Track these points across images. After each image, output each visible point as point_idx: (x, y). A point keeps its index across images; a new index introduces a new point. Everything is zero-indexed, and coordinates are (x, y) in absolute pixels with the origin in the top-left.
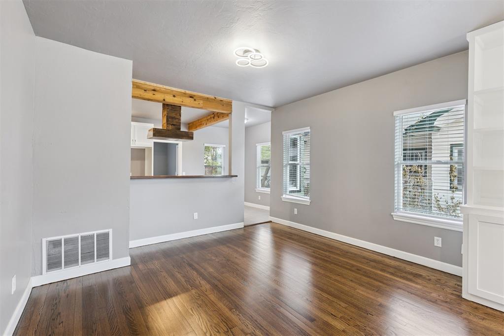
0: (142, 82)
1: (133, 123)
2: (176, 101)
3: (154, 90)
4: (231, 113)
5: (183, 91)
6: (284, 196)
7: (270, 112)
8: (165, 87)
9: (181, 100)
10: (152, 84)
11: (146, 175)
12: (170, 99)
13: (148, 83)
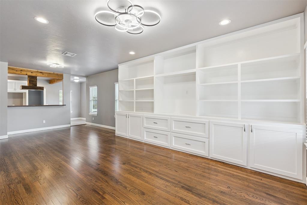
0: (15, 67)
1: (9, 81)
2: (34, 74)
3: (21, 71)
4: (63, 79)
5: (37, 71)
6: (90, 113)
7: (85, 78)
8: (27, 69)
9: (36, 74)
10: (20, 68)
11: (24, 105)
12: (30, 74)
13: (18, 68)
